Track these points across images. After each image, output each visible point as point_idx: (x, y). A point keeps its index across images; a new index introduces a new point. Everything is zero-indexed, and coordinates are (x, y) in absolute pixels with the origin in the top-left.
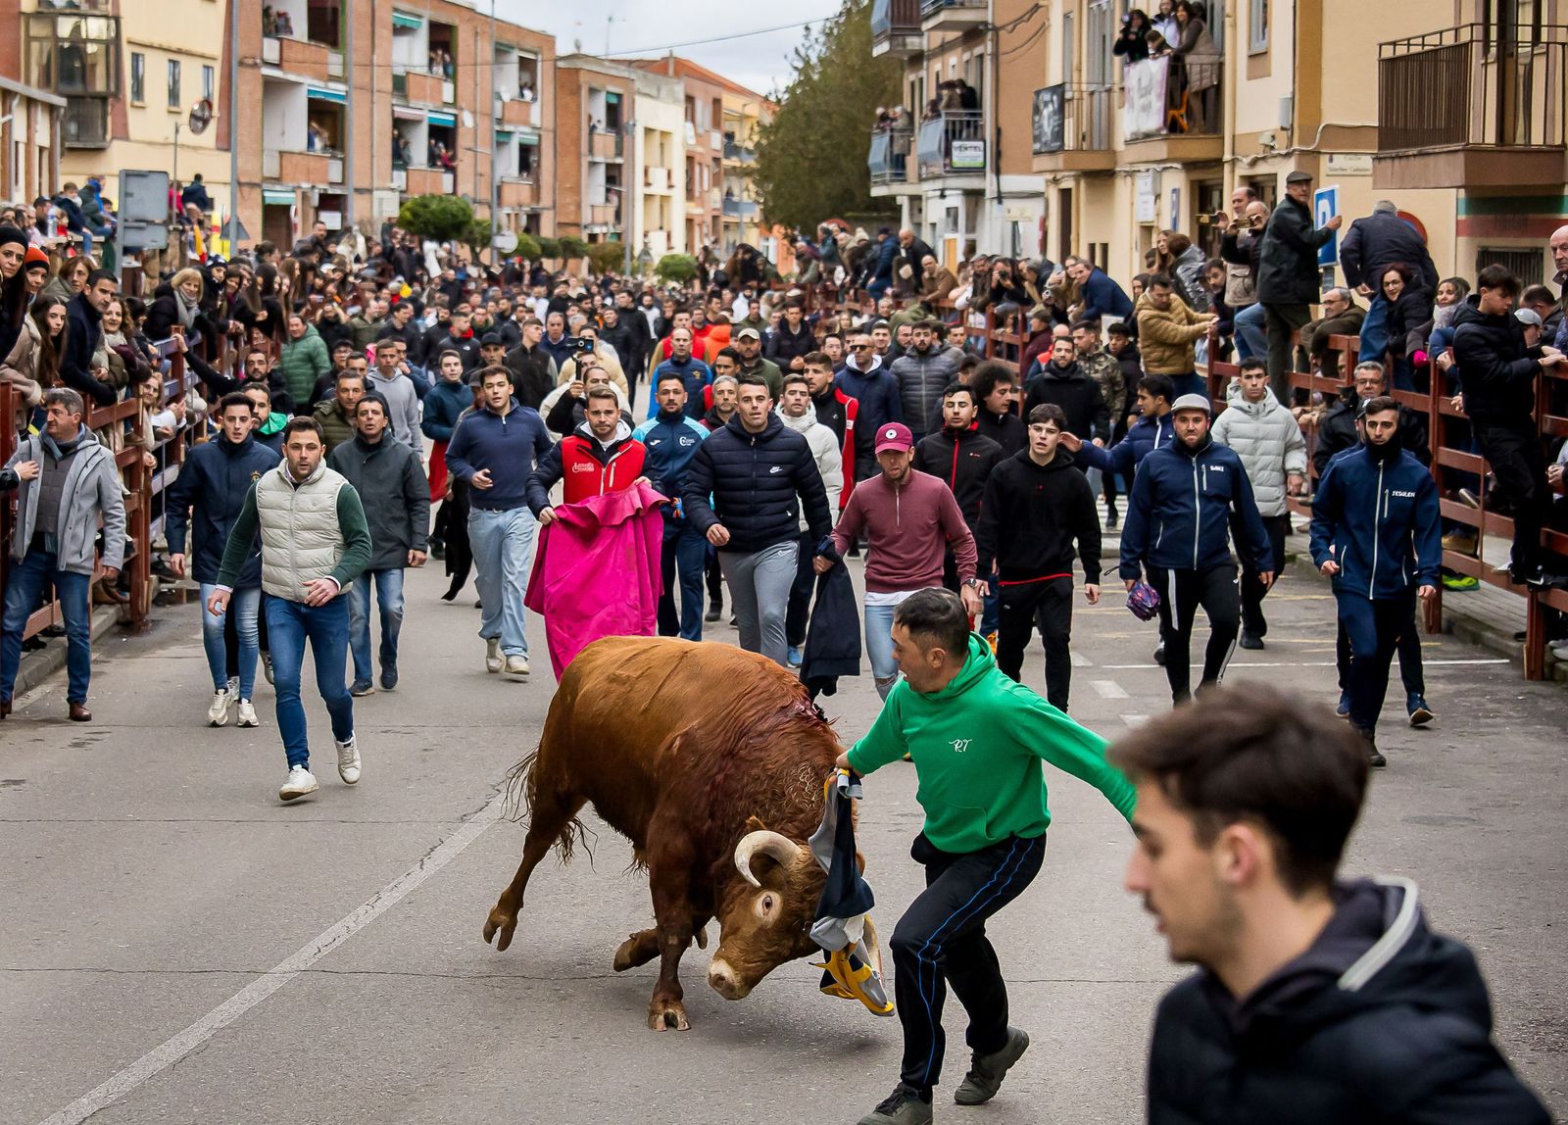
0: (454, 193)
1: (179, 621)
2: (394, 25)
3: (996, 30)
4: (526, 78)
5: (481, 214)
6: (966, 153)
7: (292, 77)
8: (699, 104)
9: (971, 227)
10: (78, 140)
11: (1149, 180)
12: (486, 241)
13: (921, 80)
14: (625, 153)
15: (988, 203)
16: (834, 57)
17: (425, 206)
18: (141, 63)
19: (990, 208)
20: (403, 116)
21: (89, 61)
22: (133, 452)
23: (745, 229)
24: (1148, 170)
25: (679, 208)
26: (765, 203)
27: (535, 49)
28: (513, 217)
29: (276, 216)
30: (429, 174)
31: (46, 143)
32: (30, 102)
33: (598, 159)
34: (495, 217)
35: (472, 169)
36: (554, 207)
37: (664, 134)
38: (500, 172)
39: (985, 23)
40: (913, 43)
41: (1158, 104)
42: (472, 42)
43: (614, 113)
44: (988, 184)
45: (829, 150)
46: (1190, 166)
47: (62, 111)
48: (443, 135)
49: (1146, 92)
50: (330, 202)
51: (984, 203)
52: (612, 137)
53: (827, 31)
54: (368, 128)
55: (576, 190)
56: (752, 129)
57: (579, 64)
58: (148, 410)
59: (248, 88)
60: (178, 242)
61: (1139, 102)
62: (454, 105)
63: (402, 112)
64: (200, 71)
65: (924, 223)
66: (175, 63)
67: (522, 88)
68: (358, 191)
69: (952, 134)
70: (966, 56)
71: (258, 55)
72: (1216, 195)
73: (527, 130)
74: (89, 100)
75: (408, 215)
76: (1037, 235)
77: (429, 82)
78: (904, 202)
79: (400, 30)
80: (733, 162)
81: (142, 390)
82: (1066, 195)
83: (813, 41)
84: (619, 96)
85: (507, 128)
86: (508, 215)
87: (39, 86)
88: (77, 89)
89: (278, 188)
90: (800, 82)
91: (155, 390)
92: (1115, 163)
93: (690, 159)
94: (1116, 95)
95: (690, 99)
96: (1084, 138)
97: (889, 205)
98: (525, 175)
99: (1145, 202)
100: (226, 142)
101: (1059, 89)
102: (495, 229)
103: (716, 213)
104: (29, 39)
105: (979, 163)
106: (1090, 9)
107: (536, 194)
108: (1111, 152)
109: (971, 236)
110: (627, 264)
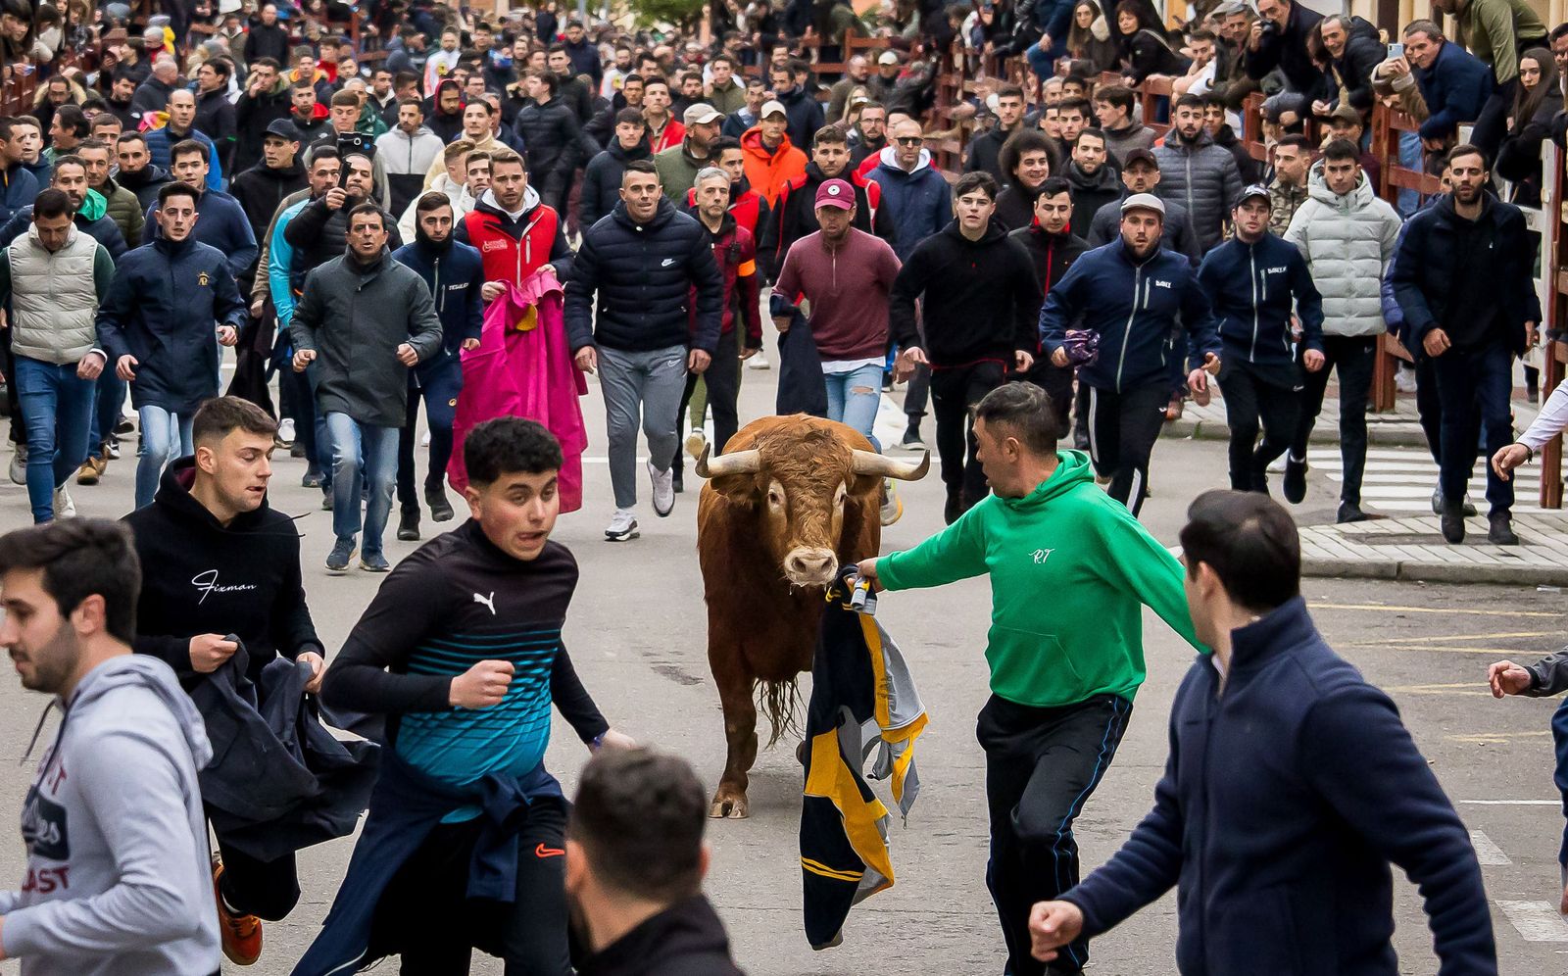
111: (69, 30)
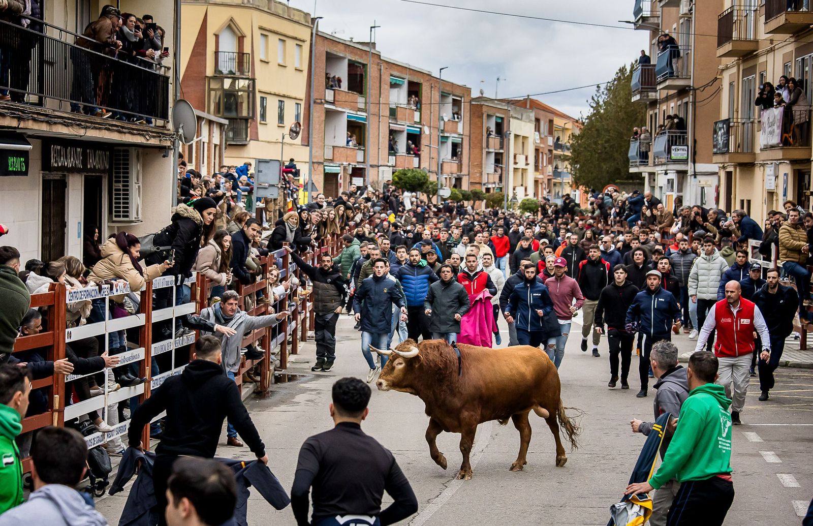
0: (419, 167)
1: (284, 391)
2: (391, 83)
3: (695, 90)
4: (456, 110)
5: (432, 178)
6: (679, 152)
7: (340, 109)
8: (542, 123)
9: (680, 189)
10: (233, 140)
11: (772, 169)
12: (435, 192)
13: (656, 114)
14: (505, 147)
15: (689, 177)
16: (611, 101)
17: (405, 174)
18: (265, 101)
19: (690, 180)
20: (394, 129)
21: (240, 100)
22: (263, 306)
23: (565, 186)
24: (772, 163)
25: (531, 175)
26: (575, 175)
27: (461, 95)
28: (448, 179)
29: (331, 179)
30: (407, 158)
31: (218, 143)
32: (210, 123)
33: (491, 150)
34: (439, 180)
35: (428, 155)
36: (469, 175)
37: (524, 138)
38: (442, 156)
39: (689, 86)
40: (652, 95)
41: (778, 131)
42: (429, 91)
43: (499, 127)
44: (690, 168)
45: (608, 149)
46: (793, 162)
47: (226, 126)
48: (414, 139)
49: (772, 124)
50: (358, 172)
51: (687, 178)
52: (498, 140)
53: (608, 88)
54: (377, 135)
55: (480, 166)
56: (569, 137)
57: (483, 103)
58: (271, 285)
59: (318, 114)
60: (283, 193)
61: (768, 130)
62: (420, 123)
63: (394, 127)
64: (294, 106)
65: (656, 187)
66: (281, 101)
67: (454, 114)
68: (371, 166)
69: (672, 142)
70: (679, 103)
71: (323, 98)
72: (807, 177)
73: (456, 135)
74: (239, 120)
75: (396, 179)
76: (714, 195)
77: (408, 111)
78: (646, 175)
79: (394, 86)
80: (559, 152)
81: (268, 275)
82: (729, 175)
83: (601, 93)
84: (502, 119)
85: (446, 135)
86: (446, 178)
87: (215, 114)
88: (233, 115)
89: (332, 165)
90: (594, 114)
91: (275, 276)
92: (755, 159)
93: (537, 150)
94: (756, 125)
95: (537, 120)
96: (739, 147)
97: (639, 177)
98: (454, 158)
99: (770, 180)
100: (307, 142)
101: (727, 122)
102: (439, 186)
103: (549, 177)
104: (210, 90)
105: (685, 157)
106: (743, 81)
107: (460, 168)
108: (753, 154)
109: (680, 194)
110: (505, 203)
111: (364, 214)
